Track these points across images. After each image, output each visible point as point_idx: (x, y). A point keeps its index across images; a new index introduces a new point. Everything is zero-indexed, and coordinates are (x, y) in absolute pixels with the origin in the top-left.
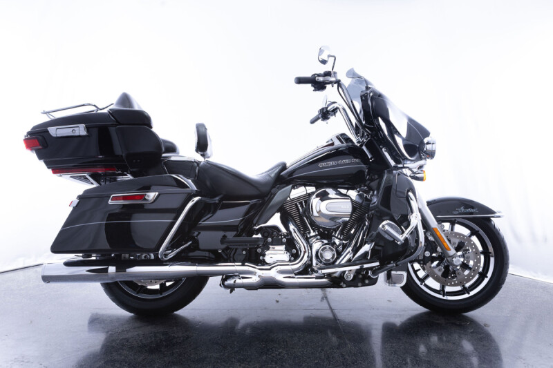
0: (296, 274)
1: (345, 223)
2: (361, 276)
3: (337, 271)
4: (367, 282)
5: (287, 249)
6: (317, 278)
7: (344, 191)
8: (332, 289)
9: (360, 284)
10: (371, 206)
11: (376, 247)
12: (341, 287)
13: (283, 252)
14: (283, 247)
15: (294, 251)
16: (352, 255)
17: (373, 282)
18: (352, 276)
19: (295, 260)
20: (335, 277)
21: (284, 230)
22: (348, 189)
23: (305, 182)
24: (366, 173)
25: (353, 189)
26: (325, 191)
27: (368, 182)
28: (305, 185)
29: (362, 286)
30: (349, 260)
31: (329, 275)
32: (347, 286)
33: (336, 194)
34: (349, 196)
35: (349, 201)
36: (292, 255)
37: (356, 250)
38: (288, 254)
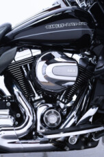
0: (20, 139)
1: (70, 87)
2: (84, 139)
3: (62, 136)
4: (90, 145)
5: (11, 114)
6: (41, 143)
7: (69, 55)
8: (56, 153)
9: (83, 147)
10: (96, 70)
11: (100, 112)
12: (65, 150)
13: (6, 116)
14: (7, 112)
15: (18, 115)
16: (76, 119)
17: (95, 144)
18: (76, 139)
19: (19, 125)
20: (60, 141)
21: (7, 93)
22: (73, 53)
23: (30, 44)
24: (92, 38)
25: (77, 53)
26: (51, 54)
27: (92, 47)
28: (31, 48)
29: (85, 148)
30: (74, 124)
31: (54, 140)
32: (70, 150)
33: (62, 57)
34: (74, 60)
35: (76, 64)
36: (16, 119)
37: (80, 115)
38: (13, 118)
